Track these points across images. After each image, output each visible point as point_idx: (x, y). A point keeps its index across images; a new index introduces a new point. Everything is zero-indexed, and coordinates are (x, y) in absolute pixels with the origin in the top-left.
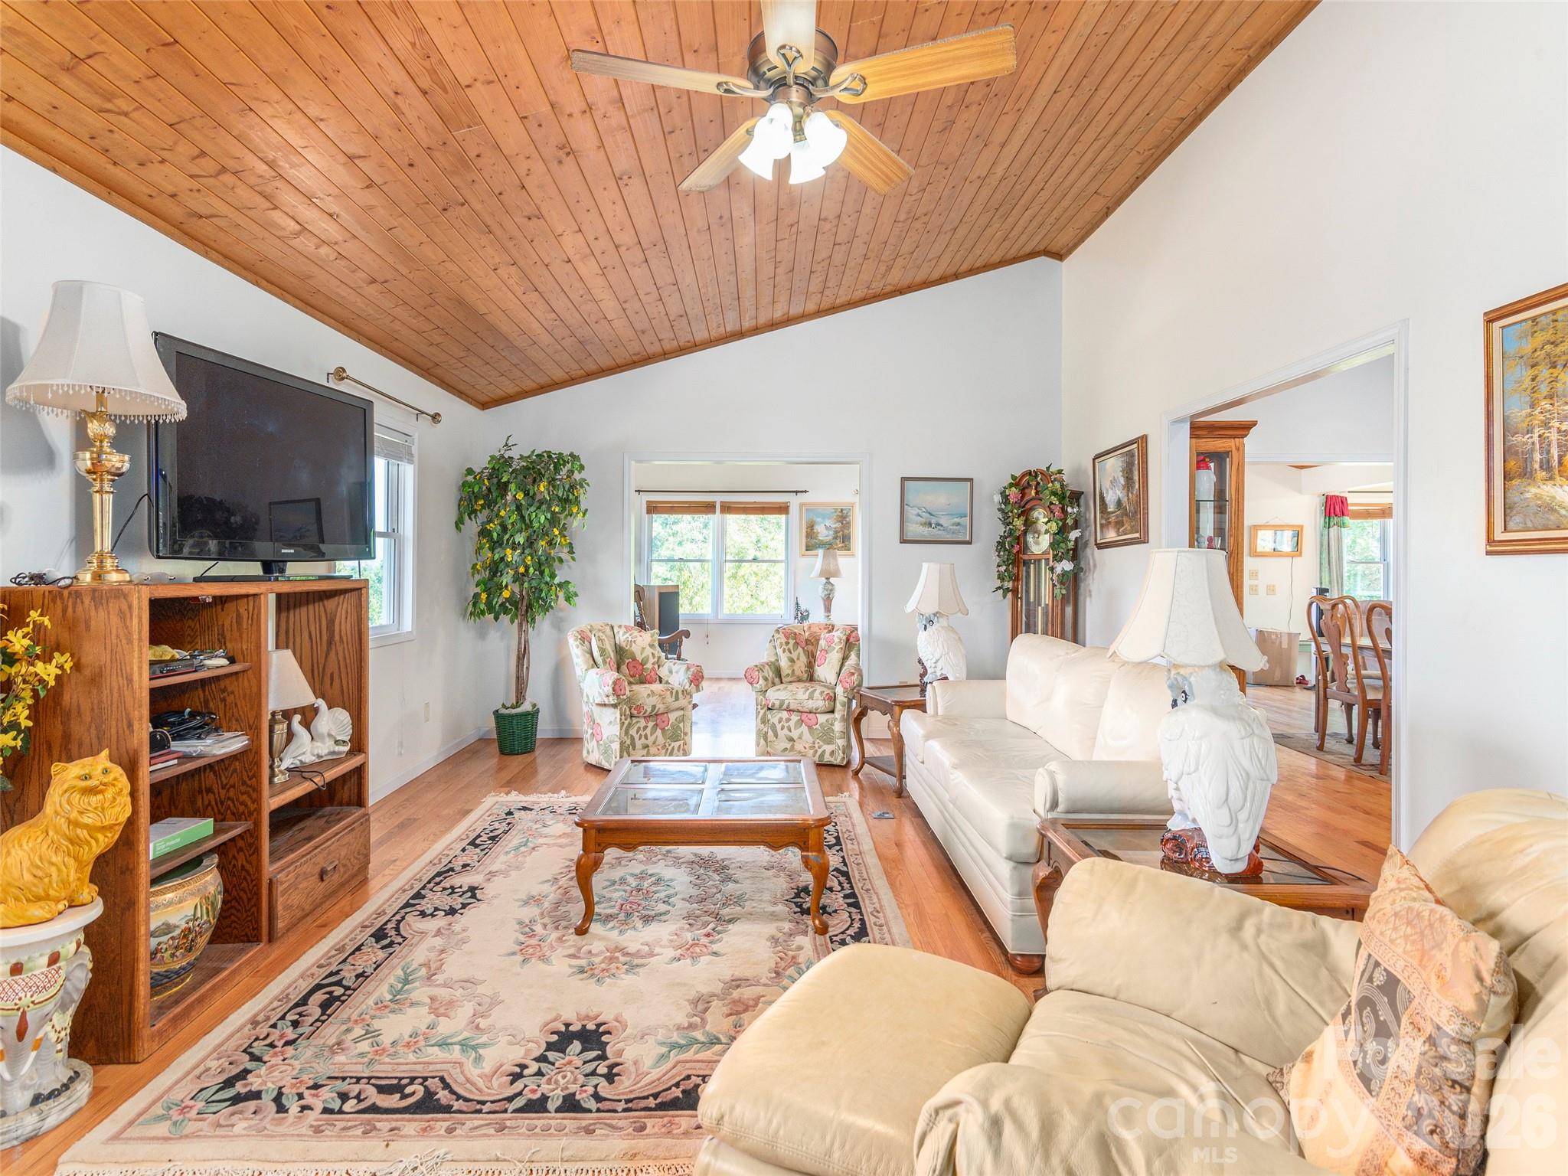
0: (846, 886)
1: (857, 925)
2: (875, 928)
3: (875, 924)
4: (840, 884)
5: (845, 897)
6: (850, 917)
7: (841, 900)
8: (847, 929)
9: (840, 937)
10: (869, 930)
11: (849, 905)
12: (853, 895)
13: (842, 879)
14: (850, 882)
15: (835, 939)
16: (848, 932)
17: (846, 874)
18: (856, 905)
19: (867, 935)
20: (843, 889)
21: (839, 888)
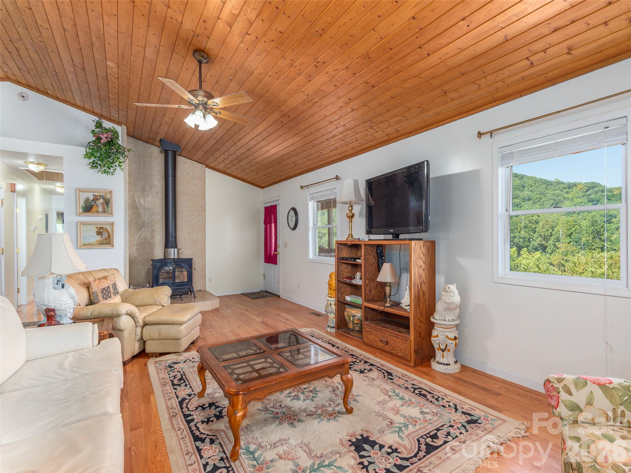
0: (194, 428)
1: (184, 405)
2: (175, 406)
3: (175, 409)
4: (198, 429)
5: (193, 420)
6: (188, 409)
7: (195, 417)
8: (189, 401)
9: (192, 397)
10: (178, 404)
11: (190, 415)
12: (188, 422)
13: (197, 433)
14: (192, 431)
15: (194, 395)
16: (188, 400)
17: (196, 439)
18: (186, 416)
19: (179, 402)
20: (196, 425)
21: (198, 425)
